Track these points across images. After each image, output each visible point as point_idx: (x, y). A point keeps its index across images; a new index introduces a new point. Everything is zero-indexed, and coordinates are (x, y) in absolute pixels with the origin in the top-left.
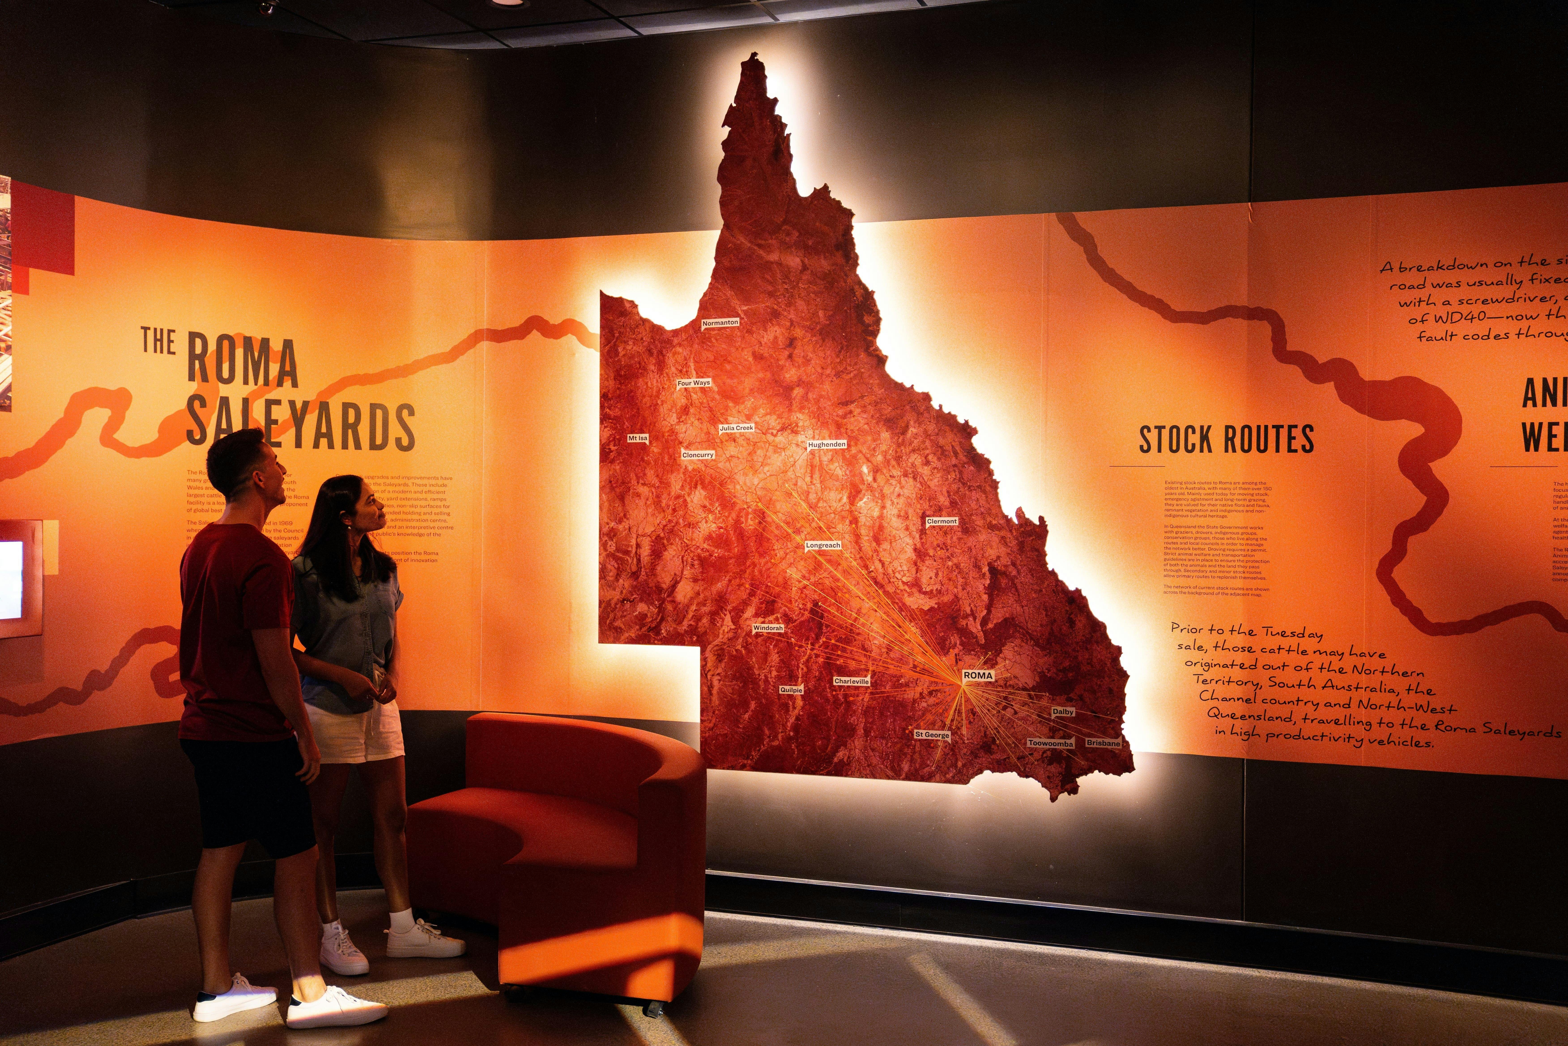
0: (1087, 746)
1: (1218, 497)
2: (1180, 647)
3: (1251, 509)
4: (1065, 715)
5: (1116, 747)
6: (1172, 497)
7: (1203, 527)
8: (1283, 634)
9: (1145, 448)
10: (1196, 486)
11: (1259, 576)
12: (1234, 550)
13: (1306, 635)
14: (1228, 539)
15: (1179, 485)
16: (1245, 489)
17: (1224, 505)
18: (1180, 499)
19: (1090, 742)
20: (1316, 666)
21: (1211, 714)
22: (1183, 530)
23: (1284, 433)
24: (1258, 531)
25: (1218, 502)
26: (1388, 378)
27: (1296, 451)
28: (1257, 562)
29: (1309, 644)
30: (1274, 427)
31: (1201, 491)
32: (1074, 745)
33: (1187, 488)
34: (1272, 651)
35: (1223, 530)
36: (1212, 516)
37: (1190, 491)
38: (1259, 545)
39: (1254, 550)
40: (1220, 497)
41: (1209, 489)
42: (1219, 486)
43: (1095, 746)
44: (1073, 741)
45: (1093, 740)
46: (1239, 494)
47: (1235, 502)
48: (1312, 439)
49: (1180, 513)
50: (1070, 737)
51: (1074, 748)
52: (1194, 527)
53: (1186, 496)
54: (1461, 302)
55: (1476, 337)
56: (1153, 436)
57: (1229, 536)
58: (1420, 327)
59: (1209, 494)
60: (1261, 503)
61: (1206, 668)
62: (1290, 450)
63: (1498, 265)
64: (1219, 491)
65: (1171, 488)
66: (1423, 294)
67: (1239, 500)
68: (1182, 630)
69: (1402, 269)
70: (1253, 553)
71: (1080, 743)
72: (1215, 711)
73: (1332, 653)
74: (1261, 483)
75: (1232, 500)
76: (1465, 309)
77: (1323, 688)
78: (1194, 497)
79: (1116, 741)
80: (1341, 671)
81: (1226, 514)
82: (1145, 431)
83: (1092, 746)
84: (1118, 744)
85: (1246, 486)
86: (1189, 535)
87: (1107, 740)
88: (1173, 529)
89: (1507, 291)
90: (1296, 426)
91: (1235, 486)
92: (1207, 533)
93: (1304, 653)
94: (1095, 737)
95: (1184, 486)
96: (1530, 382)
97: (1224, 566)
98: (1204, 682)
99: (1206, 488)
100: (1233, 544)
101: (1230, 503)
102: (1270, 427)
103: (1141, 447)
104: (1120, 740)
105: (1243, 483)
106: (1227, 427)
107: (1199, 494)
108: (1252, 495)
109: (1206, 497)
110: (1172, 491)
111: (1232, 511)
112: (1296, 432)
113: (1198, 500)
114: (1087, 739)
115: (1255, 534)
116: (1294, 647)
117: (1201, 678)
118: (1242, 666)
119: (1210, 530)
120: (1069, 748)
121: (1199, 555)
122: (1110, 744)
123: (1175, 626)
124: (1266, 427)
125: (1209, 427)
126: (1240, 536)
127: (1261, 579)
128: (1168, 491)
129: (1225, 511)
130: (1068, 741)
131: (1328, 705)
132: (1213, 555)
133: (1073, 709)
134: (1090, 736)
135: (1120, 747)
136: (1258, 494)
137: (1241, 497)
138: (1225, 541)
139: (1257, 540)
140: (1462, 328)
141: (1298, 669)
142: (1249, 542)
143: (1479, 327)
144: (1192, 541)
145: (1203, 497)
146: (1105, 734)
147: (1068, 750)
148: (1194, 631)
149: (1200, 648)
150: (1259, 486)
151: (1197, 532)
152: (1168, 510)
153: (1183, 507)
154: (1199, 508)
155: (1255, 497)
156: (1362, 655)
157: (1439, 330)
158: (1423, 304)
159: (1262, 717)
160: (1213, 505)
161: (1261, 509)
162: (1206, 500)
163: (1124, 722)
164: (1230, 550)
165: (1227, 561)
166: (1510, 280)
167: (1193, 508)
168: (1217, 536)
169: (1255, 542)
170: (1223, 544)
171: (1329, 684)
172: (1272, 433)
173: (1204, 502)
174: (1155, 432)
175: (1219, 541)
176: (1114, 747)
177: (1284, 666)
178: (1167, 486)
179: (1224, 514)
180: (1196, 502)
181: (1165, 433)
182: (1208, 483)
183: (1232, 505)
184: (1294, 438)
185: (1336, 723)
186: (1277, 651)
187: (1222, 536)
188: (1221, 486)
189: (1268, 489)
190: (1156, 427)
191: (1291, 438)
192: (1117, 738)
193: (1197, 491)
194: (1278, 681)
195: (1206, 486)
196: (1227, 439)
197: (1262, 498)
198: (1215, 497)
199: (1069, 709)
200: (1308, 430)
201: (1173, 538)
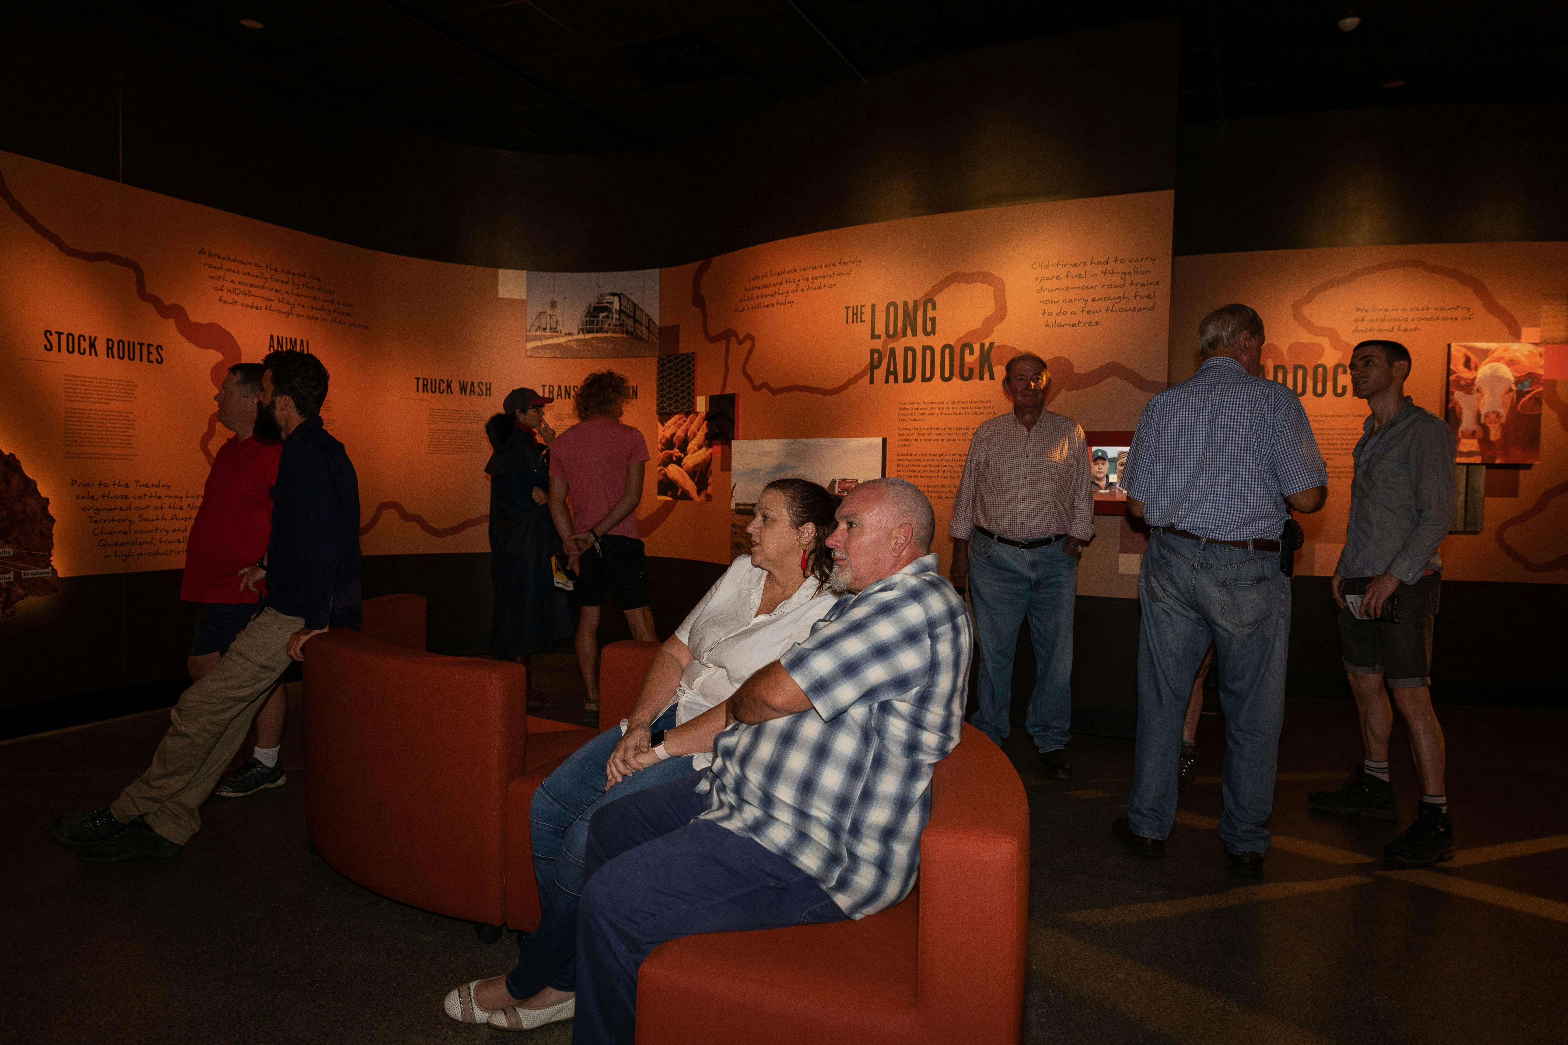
0: (23, 577)
1: (103, 389)
2: (78, 497)
3: (125, 399)
4: (4, 555)
5: (47, 575)
6: (70, 386)
7: (93, 410)
8: (147, 486)
9: (49, 347)
10: (87, 380)
11: (131, 446)
12: (114, 428)
13: (161, 485)
14: (110, 419)
15: (75, 378)
16: (121, 385)
17: (106, 395)
18: (76, 389)
19: (25, 574)
20: (166, 506)
21: (101, 544)
22: (78, 411)
23: (145, 348)
24: (130, 415)
25: (103, 393)
26: (204, 322)
27: (152, 362)
28: (130, 436)
29: (162, 492)
30: (139, 343)
31: (91, 384)
32: (12, 578)
33: (80, 381)
34: (140, 497)
35: (107, 413)
36: (99, 403)
37: (82, 383)
38: (131, 425)
39: (128, 428)
40: (104, 389)
41: (97, 383)
42: (103, 381)
43: (30, 576)
44: (11, 575)
45: (28, 572)
46: (117, 388)
47: (115, 393)
48: (162, 355)
49: (76, 399)
50: (8, 572)
51: (12, 580)
52: (87, 410)
53: (80, 387)
54: (240, 283)
55: (247, 306)
56: (54, 339)
57: (111, 417)
58: (219, 293)
59: (97, 387)
60: (132, 396)
61: (97, 512)
62: (149, 361)
63: (257, 265)
64: (103, 385)
65: (69, 380)
66: (221, 273)
67: (117, 392)
68: (79, 485)
69: (210, 255)
70: (127, 430)
71: (17, 576)
72: (104, 542)
73: (176, 497)
74: (131, 382)
75: (113, 392)
76: (242, 288)
77: (171, 520)
78: (86, 388)
79: (46, 570)
80: (181, 508)
81: (109, 401)
82: (48, 334)
83: (28, 577)
84: (48, 573)
85: (121, 383)
86: (83, 415)
87: (40, 571)
88: (71, 411)
89: (259, 282)
90: (152, 345)
91: (114, 382)
92: (95, 414)
93: (160, 497)
94: (28, 569)
95: (79, 379)
96: (272, 337)
97: (108, 439)
98: (96, 522)
99: (94, 382)
100: (114, 423)
101: (111, 394)
102: (136, 344)
103: (45, 346)
104: (50, 569)
105: (120, 381)
106: (108, 340)
107: (90, 386)
108: (126, 389)
109: (94, 389)
110: (70, 382)
111: (113, 400)
112: (153, 349)
113: (89, 390)
114: (23, 572)
115: (128, 417)
116: (153, 494)
117: (94, 519)
118: (121, 509)
119: (97, 413)
120: (8, 580)
121: (90, 430)
122: (41, 573)
123: (74, 482)
124: (134, 343)
125: (95, 338)
126: (118, 418)
127: (133, 448)
128: (66, 382)
129: (108, 399)
130: (7, 576)
131: (174, 531)
132: (100, 431)
133: (11, 550)
134: (26, 569)
135: (51, 575)
136: (130, 389)
137: (118, 390)
138: (108, 421)
139: (129, 421)
140: (240, 299)
141: (156, 508)
142: (124, 422)
143: (249, 300)
144: (86, 420)
145: (92, 388)
146: (38, 566)
147: (7, 583)
148: (88, 485)
149: (92, 498)
150: (130, 384)
151: (89, 414)
152: (67, 396)
153: (78, 395)
154: (89, 396)
155: (128, 391)
156: (193, 497)
157: (229, 297)
158: (221, 279)
159: (135, 543)
160: (100, 395)
161: (132, 399)
162: (95, 390)
163: (52, 555)
164: (112, 427)
165: (110, 435)
166: (262, 276)
167: (85, 396)
168: (103, 417)
169: (128, 422)
170: (107, 423)
171: (174, 517)
172: (137, 348)
173: (92, 392)
174: (56, 336)
175: (104, 421)
176: (45, 575)
177: (147, 507)
178: (66, 378)
179: (106, 401)
180: (88, 392)
181: (64, 338)
182: (96, 379)
183: (112, 396)
184: (151, 353)
185: (179, 542)
186: (143, 497)
187: (106, 417)
188: (105, 381)
189: (136, 386)
190: (56, 332)
191: (149, 353)
192: (47, 568)
193: (88, 384)
194: (143, 517)
195: (94, 380)
196: (108, 348)
197: (132, 392)
198: (100, 389)
199: (7, 550)
200: (159, 348)
201: (71, 417)
